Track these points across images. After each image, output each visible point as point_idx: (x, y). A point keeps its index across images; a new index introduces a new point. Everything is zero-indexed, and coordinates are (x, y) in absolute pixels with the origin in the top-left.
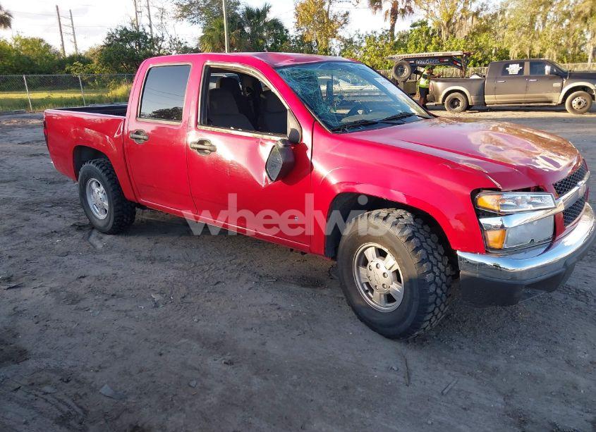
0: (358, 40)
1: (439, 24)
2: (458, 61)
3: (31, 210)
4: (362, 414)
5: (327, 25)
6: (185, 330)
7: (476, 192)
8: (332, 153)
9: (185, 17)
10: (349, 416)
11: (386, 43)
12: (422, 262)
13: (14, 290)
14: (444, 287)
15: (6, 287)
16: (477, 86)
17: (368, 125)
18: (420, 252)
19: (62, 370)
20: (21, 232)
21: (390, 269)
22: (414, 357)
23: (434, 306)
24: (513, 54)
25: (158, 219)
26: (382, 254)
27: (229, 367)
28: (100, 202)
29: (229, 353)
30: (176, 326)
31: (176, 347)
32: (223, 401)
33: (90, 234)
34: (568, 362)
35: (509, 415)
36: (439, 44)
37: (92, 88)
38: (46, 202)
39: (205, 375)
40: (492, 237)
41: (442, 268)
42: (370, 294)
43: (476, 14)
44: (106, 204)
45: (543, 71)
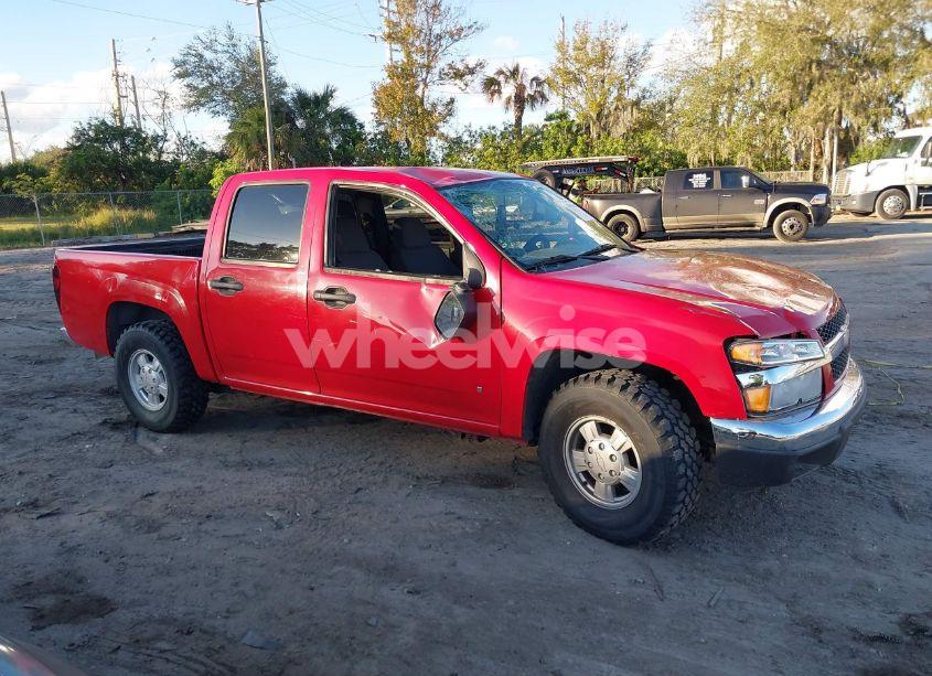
0: (469, 139)
1: (586, 117)
2: (622, 169)
3: (23, 404)
4: (614, 639)
5: (423, 118)
6: (335, 555)
7: (730, 341)
8: (531, 298)
9: (203, 105)
10: (598, 642)
11: (511, 144)
12: (666, 435)
13: (49, 519)
14: (695, 467)
15: (34, 516)
16: (651, 203)
17: (565, 261)
18: (663, 422)
19: (175, 620)
20: (21, 436)
21: (619, 449)
22: (661, 566)
23: (684, 493)
24: (693, 159)
25: (233, 408)
26: (606, 430)
27: (416, 597)
28: (153, 384)
29: (409, 580)
30: (319, 551)
31: (330, 577)
32: (422, 640)
33: (136, 435)
34: (855, 557)
35: (797, 624)
36: (587, 144)
37: (48, 214)
38: (42, 391)
39: (385, 609)
40: (754, 398)
41: (690, 441)
42: (589, 486)
43: (636, 104)
44: (164, 387)
45: (740, 182)
